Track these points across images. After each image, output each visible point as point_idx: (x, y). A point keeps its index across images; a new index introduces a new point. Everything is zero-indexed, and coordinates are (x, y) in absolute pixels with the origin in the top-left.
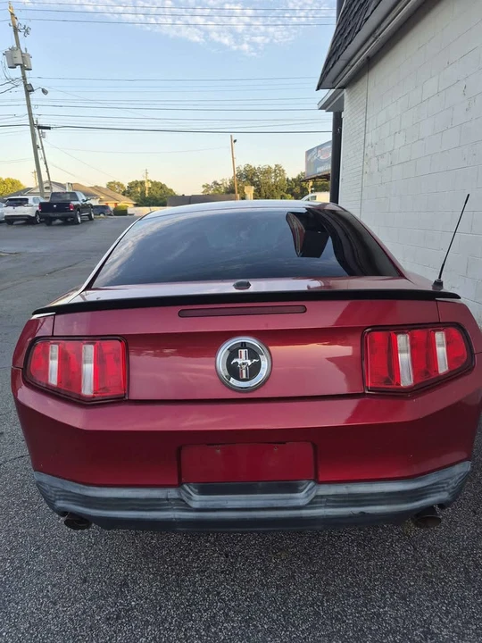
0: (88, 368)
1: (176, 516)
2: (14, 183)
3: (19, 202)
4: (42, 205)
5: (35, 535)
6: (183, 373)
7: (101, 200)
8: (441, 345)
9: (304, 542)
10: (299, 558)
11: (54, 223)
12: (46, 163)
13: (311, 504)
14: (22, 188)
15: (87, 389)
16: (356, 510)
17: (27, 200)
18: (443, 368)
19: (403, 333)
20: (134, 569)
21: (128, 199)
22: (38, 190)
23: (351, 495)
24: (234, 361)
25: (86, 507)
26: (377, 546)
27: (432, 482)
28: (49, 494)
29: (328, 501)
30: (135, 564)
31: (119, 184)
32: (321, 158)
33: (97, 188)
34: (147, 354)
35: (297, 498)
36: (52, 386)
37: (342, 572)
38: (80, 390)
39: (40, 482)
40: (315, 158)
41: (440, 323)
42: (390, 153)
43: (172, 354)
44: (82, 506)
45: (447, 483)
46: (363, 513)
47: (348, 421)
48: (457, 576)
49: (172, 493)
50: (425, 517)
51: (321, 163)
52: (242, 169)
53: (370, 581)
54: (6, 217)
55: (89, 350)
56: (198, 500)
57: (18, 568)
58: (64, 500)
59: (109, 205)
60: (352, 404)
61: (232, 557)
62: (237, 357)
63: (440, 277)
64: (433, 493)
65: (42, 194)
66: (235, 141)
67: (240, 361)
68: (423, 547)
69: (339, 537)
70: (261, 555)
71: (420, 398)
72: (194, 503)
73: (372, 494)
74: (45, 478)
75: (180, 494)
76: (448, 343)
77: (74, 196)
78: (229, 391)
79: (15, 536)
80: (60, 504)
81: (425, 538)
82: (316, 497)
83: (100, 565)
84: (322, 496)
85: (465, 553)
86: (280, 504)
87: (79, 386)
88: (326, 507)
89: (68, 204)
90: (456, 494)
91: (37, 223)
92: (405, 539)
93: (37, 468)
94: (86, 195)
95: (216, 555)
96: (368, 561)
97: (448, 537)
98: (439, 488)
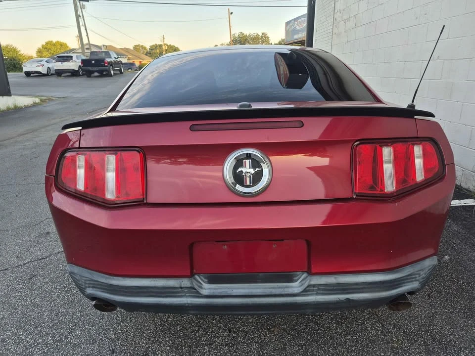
0: (111, 176)
1: (189, 302)
2: (62, 45)
3: (65, 58)
4: (83, 61)
5: (73, 314)
6: (195, 179)
7: (129, 59)
8: (418, 157)
9: (292, 321)
10: (289, 334)
11: (92, 75)
12: (86, 29)
13: (305, 292)
14: (68, 49)
15: (110, 194)
16: (343, 297)
17: (72, 57)
18: (420, 176)
19: (387, 146)
20: (153, 343)
21: (150, 58)
22: (80, 51)
23: (339, 284)
24: (240, 169)
25: (111, 293)
26: (353, 324)
27: (407, 274)
28: (80, 283)
29: (319, 289)
30: (155, 338)
31: (142, 47)
32: (297, 28)
33: (127, 50)
34: (165, 163)
35: (292, 287)
36: (80, 191)
37: (325, 345)
38: (105, 195)
39: (73, 273)
40: (293, 28)
41: (418, 138)
42: (355, 16)
43: (184, 163)
44: (107, 293)
45: (419, 274)
46: (348, 300)
47: (324, 222)
48: (418, 348)
49: (186, 283)
50: (398, 303)
51: (297, 32)
52: (237, 36)
53: (348, 352)
54: (56, 70)
55: (111, 160)
56: (207, 288)
57: (58, 341)
58: (93, 287)
59: (135, 62)
60: (327, 208)
61: (235, 332)
62: (242, 166)
63: (413, 101)
64: (407, 282)
65: (83, 53)
66: (232, 13)
67: (244, 170)
68: (390, 324)
69: (321, 316)
70: (258, 331)
71: (401, 202)
72: (204, 291)
73: (357, 284)
74: (76, 269)
75: (192, 283)
76: (424, 155)
77: (107, 54)
78: (235, 196)
79: (57, 315)
80: (90, 291)
81: (390, 317)
82: (309, 286)
83: (126, 339)
84: (314, 286)
85: (424, 329)
86: (278, 292)
87: (103, 191)
88: (317, 294)
89: (103, 61)
90: (424, 284)
91: (80, 75)
92: (374, 318)
93: (70, 261)
94: (117, 54)
95: (221, 331)
96: (346, 335)
97: (409, 316)
98: (413, 278)
